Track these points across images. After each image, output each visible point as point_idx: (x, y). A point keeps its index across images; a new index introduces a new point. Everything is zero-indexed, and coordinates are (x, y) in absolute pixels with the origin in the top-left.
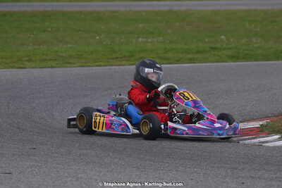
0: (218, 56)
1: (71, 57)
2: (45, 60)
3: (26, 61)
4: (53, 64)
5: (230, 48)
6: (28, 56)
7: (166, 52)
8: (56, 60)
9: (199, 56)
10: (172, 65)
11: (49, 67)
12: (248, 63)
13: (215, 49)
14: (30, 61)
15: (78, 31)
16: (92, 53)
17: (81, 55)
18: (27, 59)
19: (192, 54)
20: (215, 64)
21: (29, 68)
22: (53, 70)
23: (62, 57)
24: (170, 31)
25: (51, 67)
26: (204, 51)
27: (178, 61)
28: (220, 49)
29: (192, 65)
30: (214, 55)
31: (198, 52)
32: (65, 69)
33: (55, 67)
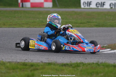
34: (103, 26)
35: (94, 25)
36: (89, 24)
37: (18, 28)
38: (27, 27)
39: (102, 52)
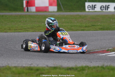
0: (95, 28)
1: (28, 28)
2: (16, 29)
3: (8, 30)
4: (20, 31)
5: (101, 25)
6: (9, 28)
7: (71, 27)
8: (21, 29)
9: (86, 28)
10: (74, 32)
11: (18, 32)
12: (108, 31)
13: (94, 25)
14: (10, 30)
15: (35, 22)
16: (38, 27)
17: (33, 28)
18: (8, 29)
19: (83, 27)
20: (93, 31)
21: (9, 32)
22: (20, 33)
23: (24, 28)
24: (76, 22)
25: (19, 32)
26: (89, 26)
27: (77, 30)
28: (96, 26)
29: (83, 31)
30: (93, 28)
31: (86, 27)
32: (25, 33)
33: (20, 32)
34: (107, 29)
35: (99, 28)
36: (94, 27)
37: (24, 33)
38: (32, 31)
39: (107, 55)
